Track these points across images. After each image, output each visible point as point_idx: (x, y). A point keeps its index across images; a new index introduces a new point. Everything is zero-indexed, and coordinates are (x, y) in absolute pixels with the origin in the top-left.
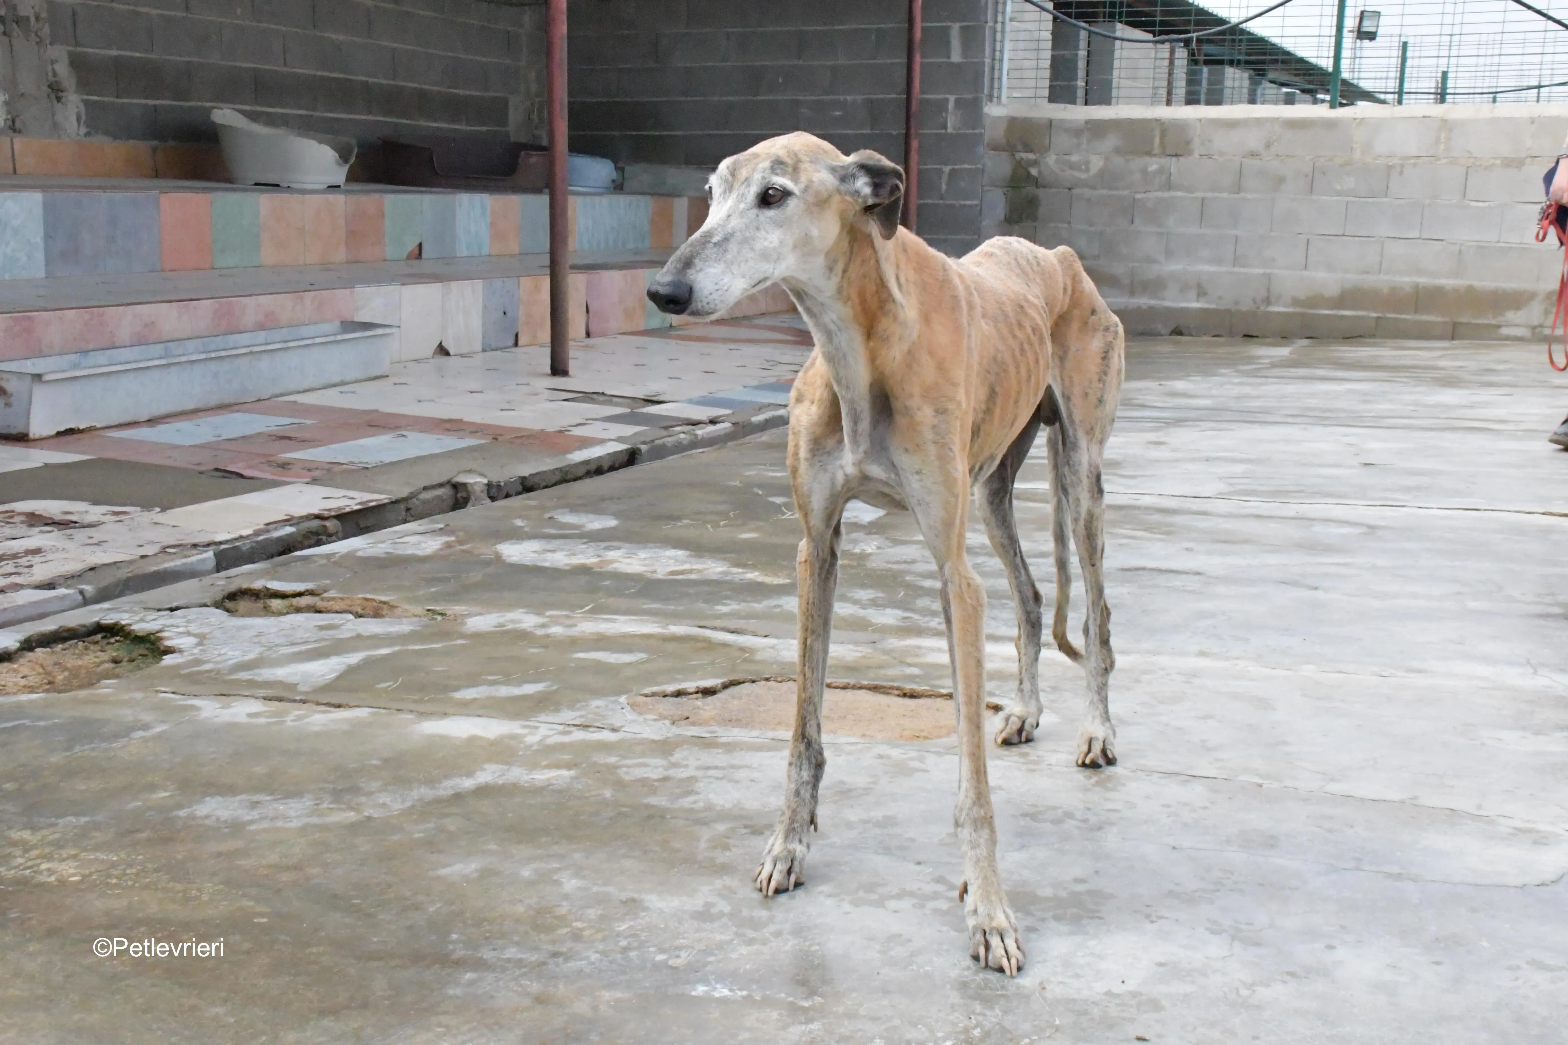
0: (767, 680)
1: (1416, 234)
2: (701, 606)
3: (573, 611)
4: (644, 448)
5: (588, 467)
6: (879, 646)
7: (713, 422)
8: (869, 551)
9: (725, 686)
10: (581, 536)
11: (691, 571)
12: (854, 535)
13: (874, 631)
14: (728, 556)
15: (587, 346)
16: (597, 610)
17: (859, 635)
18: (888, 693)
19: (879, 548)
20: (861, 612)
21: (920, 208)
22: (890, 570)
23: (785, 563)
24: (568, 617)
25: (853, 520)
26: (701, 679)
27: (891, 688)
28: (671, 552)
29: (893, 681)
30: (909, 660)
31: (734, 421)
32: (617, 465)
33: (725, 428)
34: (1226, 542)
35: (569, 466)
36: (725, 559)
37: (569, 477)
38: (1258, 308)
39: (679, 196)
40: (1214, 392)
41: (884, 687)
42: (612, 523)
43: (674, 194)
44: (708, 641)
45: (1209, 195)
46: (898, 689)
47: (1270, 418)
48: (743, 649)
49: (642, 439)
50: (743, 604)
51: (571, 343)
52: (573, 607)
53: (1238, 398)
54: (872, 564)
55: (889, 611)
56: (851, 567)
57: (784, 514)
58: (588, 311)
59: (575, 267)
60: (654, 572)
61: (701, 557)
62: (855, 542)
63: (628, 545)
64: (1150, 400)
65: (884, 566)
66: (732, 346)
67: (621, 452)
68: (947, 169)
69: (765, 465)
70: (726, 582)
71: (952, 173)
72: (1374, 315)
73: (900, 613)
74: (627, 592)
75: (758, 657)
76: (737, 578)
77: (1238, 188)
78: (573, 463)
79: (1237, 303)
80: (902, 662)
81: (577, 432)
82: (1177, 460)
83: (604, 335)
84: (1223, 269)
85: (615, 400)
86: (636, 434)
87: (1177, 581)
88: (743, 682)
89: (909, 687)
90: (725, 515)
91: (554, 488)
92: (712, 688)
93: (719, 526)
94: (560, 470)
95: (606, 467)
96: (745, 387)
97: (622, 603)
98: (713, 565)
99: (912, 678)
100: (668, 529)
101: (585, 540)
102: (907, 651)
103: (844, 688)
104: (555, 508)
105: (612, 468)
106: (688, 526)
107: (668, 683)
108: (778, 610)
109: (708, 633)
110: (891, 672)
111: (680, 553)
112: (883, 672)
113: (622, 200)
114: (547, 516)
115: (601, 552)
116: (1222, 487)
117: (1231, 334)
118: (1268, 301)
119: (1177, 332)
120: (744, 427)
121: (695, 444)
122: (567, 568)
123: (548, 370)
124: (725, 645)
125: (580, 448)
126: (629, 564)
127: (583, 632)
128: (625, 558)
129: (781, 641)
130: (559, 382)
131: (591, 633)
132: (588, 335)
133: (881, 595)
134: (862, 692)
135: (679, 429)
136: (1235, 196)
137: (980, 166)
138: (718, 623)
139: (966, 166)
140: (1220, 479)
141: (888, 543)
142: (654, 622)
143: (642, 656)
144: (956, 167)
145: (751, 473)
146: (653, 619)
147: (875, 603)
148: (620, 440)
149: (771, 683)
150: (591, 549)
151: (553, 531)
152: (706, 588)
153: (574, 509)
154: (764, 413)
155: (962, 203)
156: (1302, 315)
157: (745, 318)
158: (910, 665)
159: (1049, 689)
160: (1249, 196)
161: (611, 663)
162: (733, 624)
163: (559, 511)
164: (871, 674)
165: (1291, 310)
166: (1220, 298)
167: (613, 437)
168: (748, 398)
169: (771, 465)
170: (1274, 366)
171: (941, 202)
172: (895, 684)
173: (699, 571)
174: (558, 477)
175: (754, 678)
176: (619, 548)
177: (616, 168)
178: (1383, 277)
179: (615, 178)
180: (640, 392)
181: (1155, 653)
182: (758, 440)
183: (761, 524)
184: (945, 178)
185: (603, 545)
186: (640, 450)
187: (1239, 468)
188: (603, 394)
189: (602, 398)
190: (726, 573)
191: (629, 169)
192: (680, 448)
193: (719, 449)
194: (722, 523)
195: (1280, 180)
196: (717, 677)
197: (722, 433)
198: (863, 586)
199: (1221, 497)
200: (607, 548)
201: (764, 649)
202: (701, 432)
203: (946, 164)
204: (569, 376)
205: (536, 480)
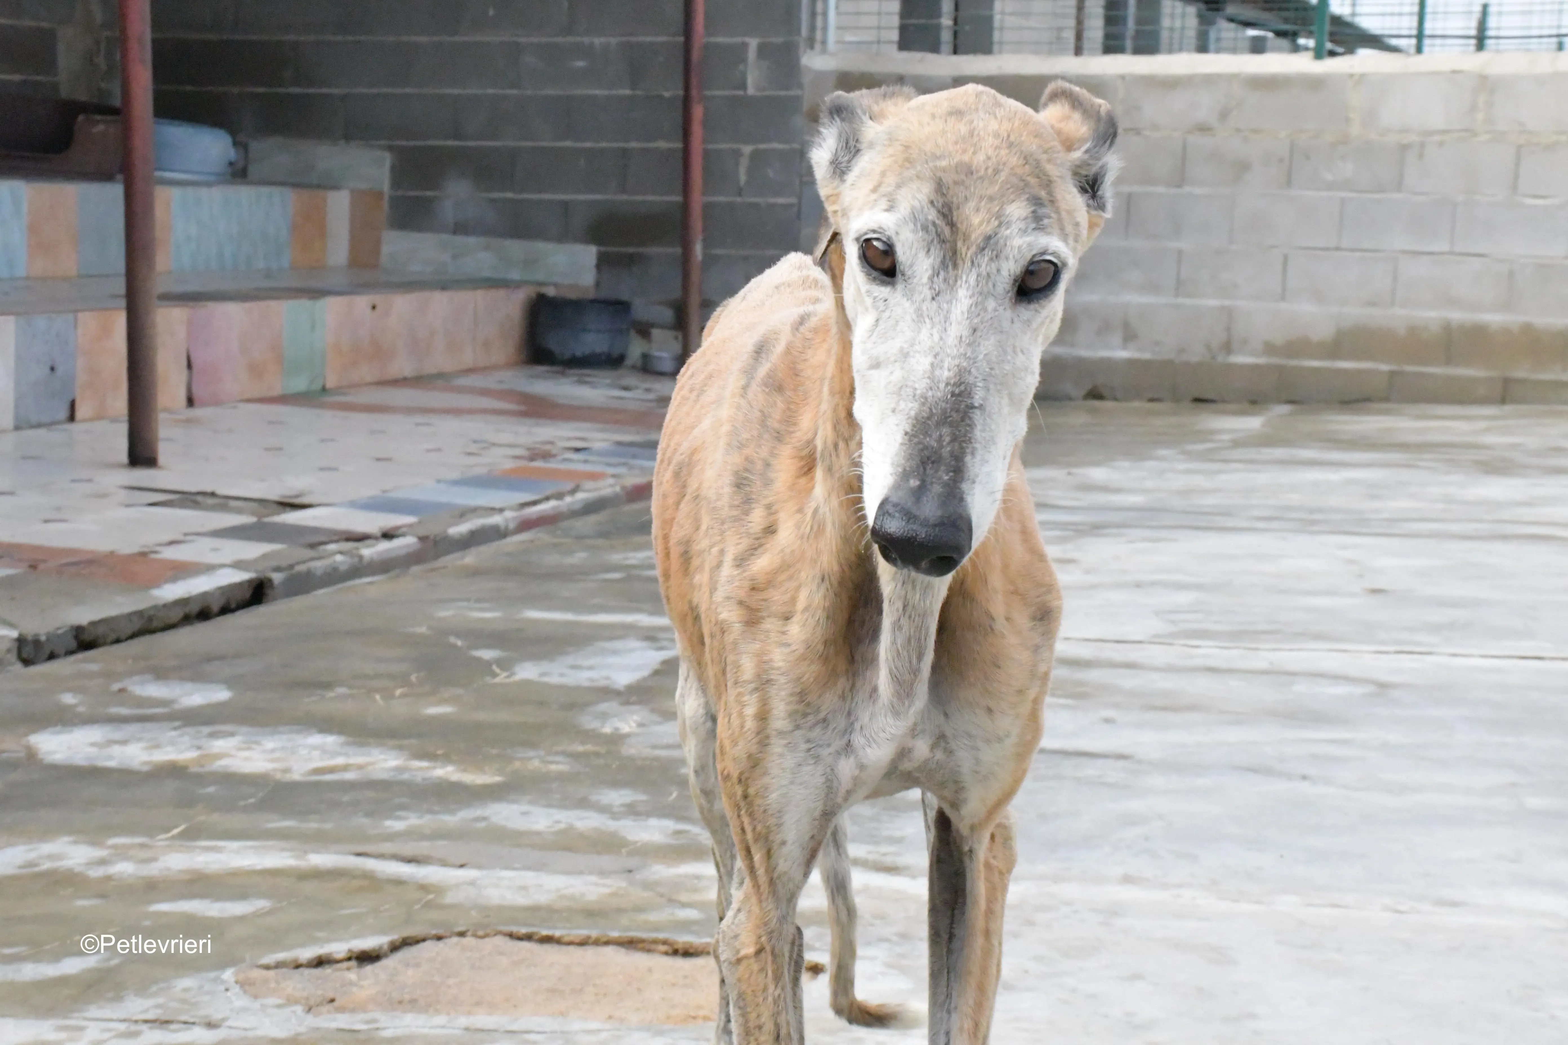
0: (462, 934)
1: (1445, 247)
2: (361, 821)
3: (152, 836)
4: (277, 577)
5: (187, 610)
6: (638, 877)
7: (387, 535)
8: (625, 728)
9: (395, 948)
10: (170, 717)
11: (345, 768)
12: (604, 707)
13: (631, 854)
14: (406, 742)
15: (189, 421)
16: (192, 834)
17: (606, 861)
18: (649, 951)
19: (641, 725)
20: (612, 825)
21: (708, 208)
22: (656, 759)
23: (494, 751)
24: (142, 846)
25: (603, 683)
26: (355, 937)
27: (655, 942)
28: (316, 739)
29: (657, 929)
30: (684, 897)
31: (423, 532)
32: (233, 606)
33: (408, 546)
34: (1164, 709)
35: (155, 607)
36: (400, 748)
37: (155, 624)
38: (1214, 358)
39: (335, 187)
40: (1149, 484)
41: (642, 941)
42: (221, 695)
43: (328, 184)
44: (369, 877)
45: (1136, 189)
46: (665, 942)
47: (1230, 523)
48: (424, 888)
49: (275, 563)
50: (428, 818)
51: (162, 417)
52: (151, 831)
53: (1185, 493)
54: (630, 750)
55: (653, 822)
56: (597, 755)
57: (495, 675)
58: (189, 366)
59: (170, 298)
60: (287, 770)
61: (362, 745)
62: (604, 716)
63: (245, 729)
64: (1055, 496)
65: (647, 752)
66: (419, 419)
67: (240, 585)
68: (747, 149)
69: (468, 600)
70: (401, 783)
71: (755, 156)
72: (1384, 367)
73: (670, 825)
74: (242, 803)
75: (450, 898)
76: (419, 777)
77: (1180, 178)
78: (161, 602)
79: (1182, 351)
80: (671, 901)
81: (170, 554)
82: (1094, 587)
83: (216, 402)
84: (1162, 300)
85: (233, 503)
86: (265, 556)
87: (1091, 769)
88: (424, 940)
89: (683, 939)
90: (403, 680)
91: (130, 642)
92: (374, 950)
93: (392, 697)
94: (139, 614)
95: (215, 608)
96: (439, 481)
97: (235, 820)
98: (382, 757)
99: (686, 926)
100: (311, 703)
101: (177, 724)
102: (678, 884)
103: (583, 943)
104: (131, 674)
105: (226, 610)
106: (342, 698)
107: (302, 945)
108: (482, 825)
109: (371, 864)
110: (653, 917)
111: (330, 740)
112: (643, 917)
113: (244, 193)
114: (116, 687)
115: (203, 742)
116: (1157, 626)
117: (1176, 398)
118: (1228, 347)
119: (1095, 394)
120: (436, 543)
121: (359, 570)
122: (145, 768)
123: (124, 457)
124: (398, 882)
125: (174, 579)
126: (246, 759)
127: (168, 869)
128: (240, 749)
129: (485, 872)
130: (142, 476)
131: (180, 871)
132: (190, 402)
133: (642, 797)
134: (610, 950)
135: (332, 547)
136: (1174, 191)
137: (796, 146)
138: (387, 847)
139: (775, 145)
140: (1157, 613)
141: (655, 718)
142: (283, 850)
143: (262, 904)
144: (762, 146)
145: (445, 613)
146: (282, 844)
147: (632, 811)
148: (238, 565)
149: (468, 940)
150: (186, 738)
151: (124, 711)
152: (371, 794)
153: (160, 674)
154: (467, 521)
155: (772, 200)
156: (1280, 369)
157: (440, 376)
158: (685, 905)
159: (895, 938)
160: (1198, 191)
161: (212, 919)
162: (409, 849)
163: (136, 678)
164: (624, 921)
165: (1262, 361)
166: (1157, 343)
167: (227, 561)
168: (444, 499)
169: (478, 601)
170: (1237, 444)
171: (739, 199)
172: (661, 936)
173: (360, 767)
174: (137, 625)
175: (441, 932)
176: (232, 734)
177: (235, 144)
178: (1399, 311)
179: (233, 160)
180: (272, 491)
181: (1057, 879)
182: (459, 563)
183: (460, 691)
184: (744, 163)
185: (206, 730)
186: (270, 581)
187: (1184, 598)
188: (213, 494)
189: (210, 501)
190: (399, 769)
191: (256, 146)
192: (334, 577)
193: (398, 576)
194: (398, 692)
195: (1242, 167)
196: (383, 932)
197: (403, 552)
198: (615, 784)
199: (1157, 640)
200: (213, 735)
201: (457, 886)
202: (368, 551)
203: (746, 142)
204: (160, 468)
205: (101, 630)
